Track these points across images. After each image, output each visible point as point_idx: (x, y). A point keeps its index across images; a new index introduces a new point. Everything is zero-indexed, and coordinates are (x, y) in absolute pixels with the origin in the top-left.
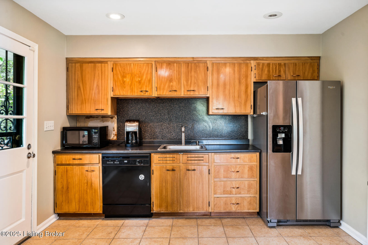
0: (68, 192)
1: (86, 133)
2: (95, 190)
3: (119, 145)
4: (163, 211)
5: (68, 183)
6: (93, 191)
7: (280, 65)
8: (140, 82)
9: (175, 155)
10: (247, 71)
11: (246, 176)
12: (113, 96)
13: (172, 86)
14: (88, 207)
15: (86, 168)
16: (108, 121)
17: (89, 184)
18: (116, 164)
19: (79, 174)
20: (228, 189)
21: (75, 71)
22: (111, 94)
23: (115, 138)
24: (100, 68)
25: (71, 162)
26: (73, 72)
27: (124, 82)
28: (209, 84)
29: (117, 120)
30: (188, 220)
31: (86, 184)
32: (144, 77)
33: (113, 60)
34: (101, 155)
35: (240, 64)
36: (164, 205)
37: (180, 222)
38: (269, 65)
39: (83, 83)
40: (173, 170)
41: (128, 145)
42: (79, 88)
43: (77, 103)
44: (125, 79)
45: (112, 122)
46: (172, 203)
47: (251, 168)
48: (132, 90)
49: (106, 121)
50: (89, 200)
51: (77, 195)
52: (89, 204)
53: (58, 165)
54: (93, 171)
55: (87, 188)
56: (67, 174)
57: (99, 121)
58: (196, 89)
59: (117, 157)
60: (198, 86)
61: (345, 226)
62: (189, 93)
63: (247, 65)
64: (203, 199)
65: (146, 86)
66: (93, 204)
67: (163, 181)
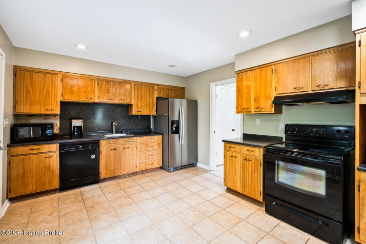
0: (24, 178)
1: (40, 128)
2: (53, 171)
3: (62, 137)
4: (108, 176)
5: (24, 170)
6: (51, 172)
7: (168, 89)
8: (85, 92)
9: (117, 140)
10: (153, 91)
11: (156, 148)
12: (62, 100)
13: (109, 96)
14: (46, 185)
15: (44, 155)
16: (51, 119)
17: (47, 168)
18: (73, 150)
19: (36, 161)
20: (147, 157)
21: (24, 78)
22: (60, 99)
23: (58, 131)
24: (50, 78)
25: (28, 152)
26: (22, 78)
27: (72, 91)
28: (133, 97)
29: (60, 118)
30: (124, 179)
31: (44, 168)
32: (89, 88)
33: (63, 73)
34: (58, 145)
35: (149, 87)
36: (109, 172)
37: (121, 181)
38: (163, 88)
39: (32, 88)
40: (115, 149)
41: (73, 136)
42: (28, 92)
43: (26, 104)
44: (73, 89)
45: (55, 120)
46: (114, 171)
47: (158, 144)
48: (79, 97)
49: (49, 119)
50: (47, 180)
51: (34, 179)
52: (47, 183)
53: (12, 156)
54: (51, 157)
55: (45, 171)
56: (23, 163)
57: (42, 119)
58: (125, 99)
59: (72, 145)
60: (126, 97)
61: (199, 165)
62: (120, 101)
63: (153, 88)
64: (133, 164)
65: (91, 95)
66: (50, 182)
67: (108, 157)
